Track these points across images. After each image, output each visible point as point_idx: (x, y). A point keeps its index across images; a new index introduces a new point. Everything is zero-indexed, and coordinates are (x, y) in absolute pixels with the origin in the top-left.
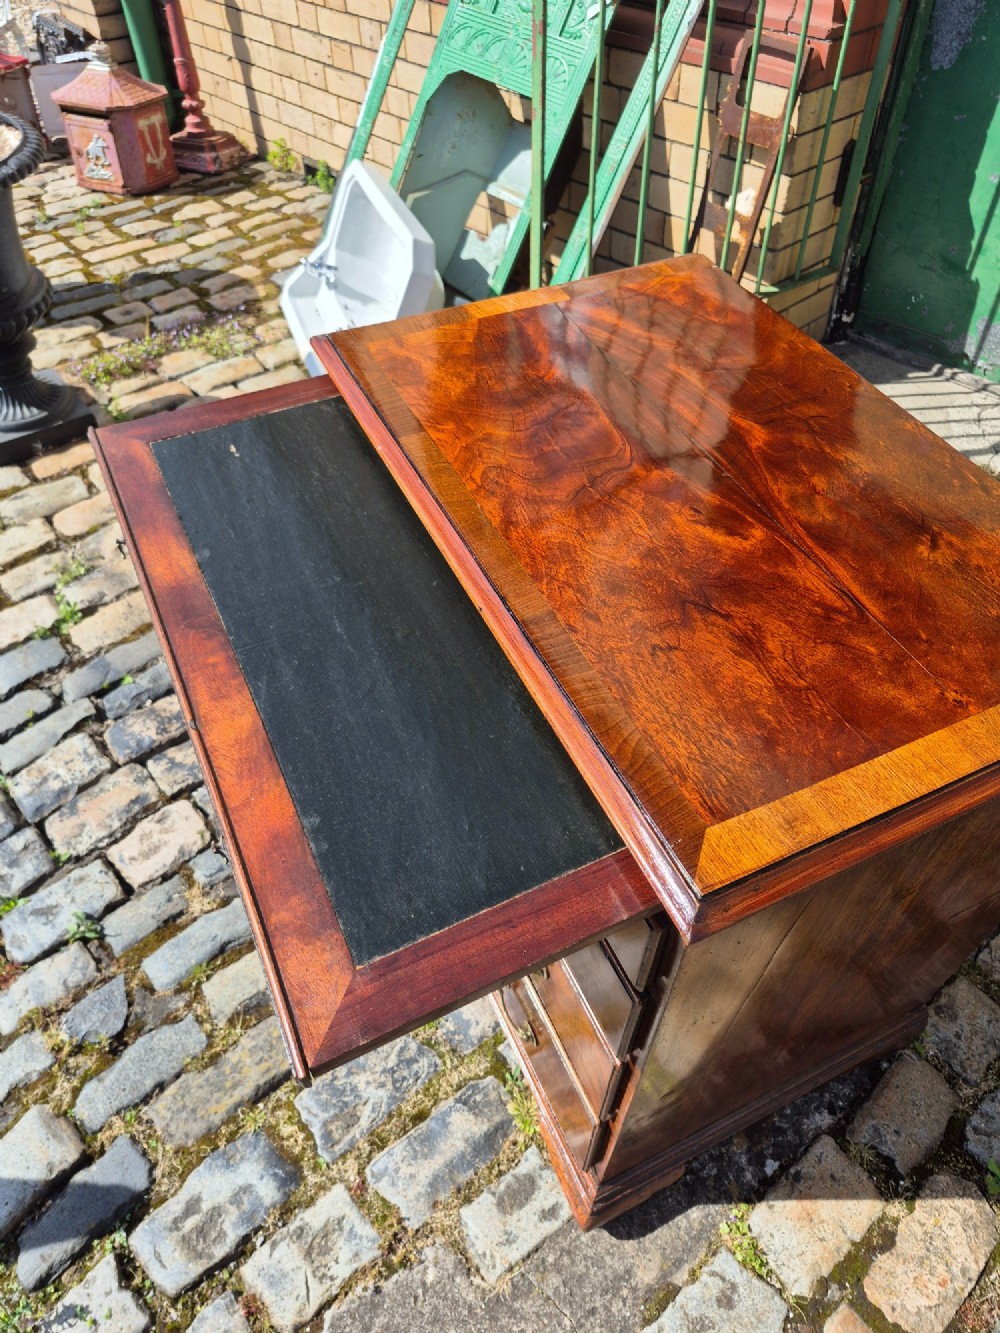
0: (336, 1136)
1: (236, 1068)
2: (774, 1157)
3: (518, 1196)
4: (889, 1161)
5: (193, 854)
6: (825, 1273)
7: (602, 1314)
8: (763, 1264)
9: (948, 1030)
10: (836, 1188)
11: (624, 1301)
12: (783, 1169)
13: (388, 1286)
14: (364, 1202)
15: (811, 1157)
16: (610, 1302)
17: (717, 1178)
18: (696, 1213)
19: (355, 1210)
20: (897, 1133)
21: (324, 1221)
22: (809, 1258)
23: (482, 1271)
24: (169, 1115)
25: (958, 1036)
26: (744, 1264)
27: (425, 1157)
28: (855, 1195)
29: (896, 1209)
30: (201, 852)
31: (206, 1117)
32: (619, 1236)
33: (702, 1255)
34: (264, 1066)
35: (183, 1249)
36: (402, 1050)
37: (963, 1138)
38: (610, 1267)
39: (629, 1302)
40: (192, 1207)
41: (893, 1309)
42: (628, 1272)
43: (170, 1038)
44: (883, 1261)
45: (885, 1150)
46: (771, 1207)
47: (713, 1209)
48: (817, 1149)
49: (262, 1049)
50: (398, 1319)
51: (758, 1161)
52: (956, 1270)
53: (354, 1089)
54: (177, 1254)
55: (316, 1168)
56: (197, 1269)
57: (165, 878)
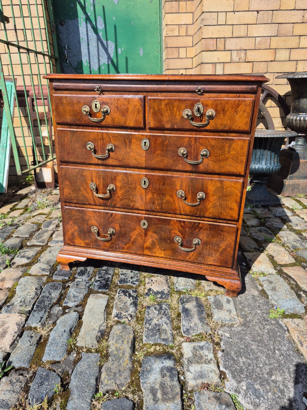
0: (166, 337)
1: (118, 350)
2: (242, 262)
3: (219, 306)
5: (24, 323)
6: (273, 267)
7: (261, 305)
10: (257, 256)
11: (260, 299)
12: (246, 262)
13: (223, 347)
14: (193, 340)
16: (258, 302)
18: (246, 279)
19: (194, 343)
20: (250, 245)
21: (191, 353)
22: (269, 267)
23: (234, 323)
24: (113, 380)
26: (264, 276)
27: (192, 318)
29: (265, 252)
30: (26, 320)
31: (125, 368)
32: (244, 293)
34: (125, 342)
35: (167, 402)
37: (257, 239)
38: (250, 298)
39: (261, 299)
40: (153, 392)
41: (286, 262)
42: (253, 296)
43: (84, 364)
45: (253, 247)
46: (254, 266)
47: (248, 275)
48: (246, 255)
49: (119, 339)
50: (235, 349)
51: (241, 265)
53: (156, 325)
54: (168, 405)
55: (172, 348)
56: (178, 400)
57: (20, 336)
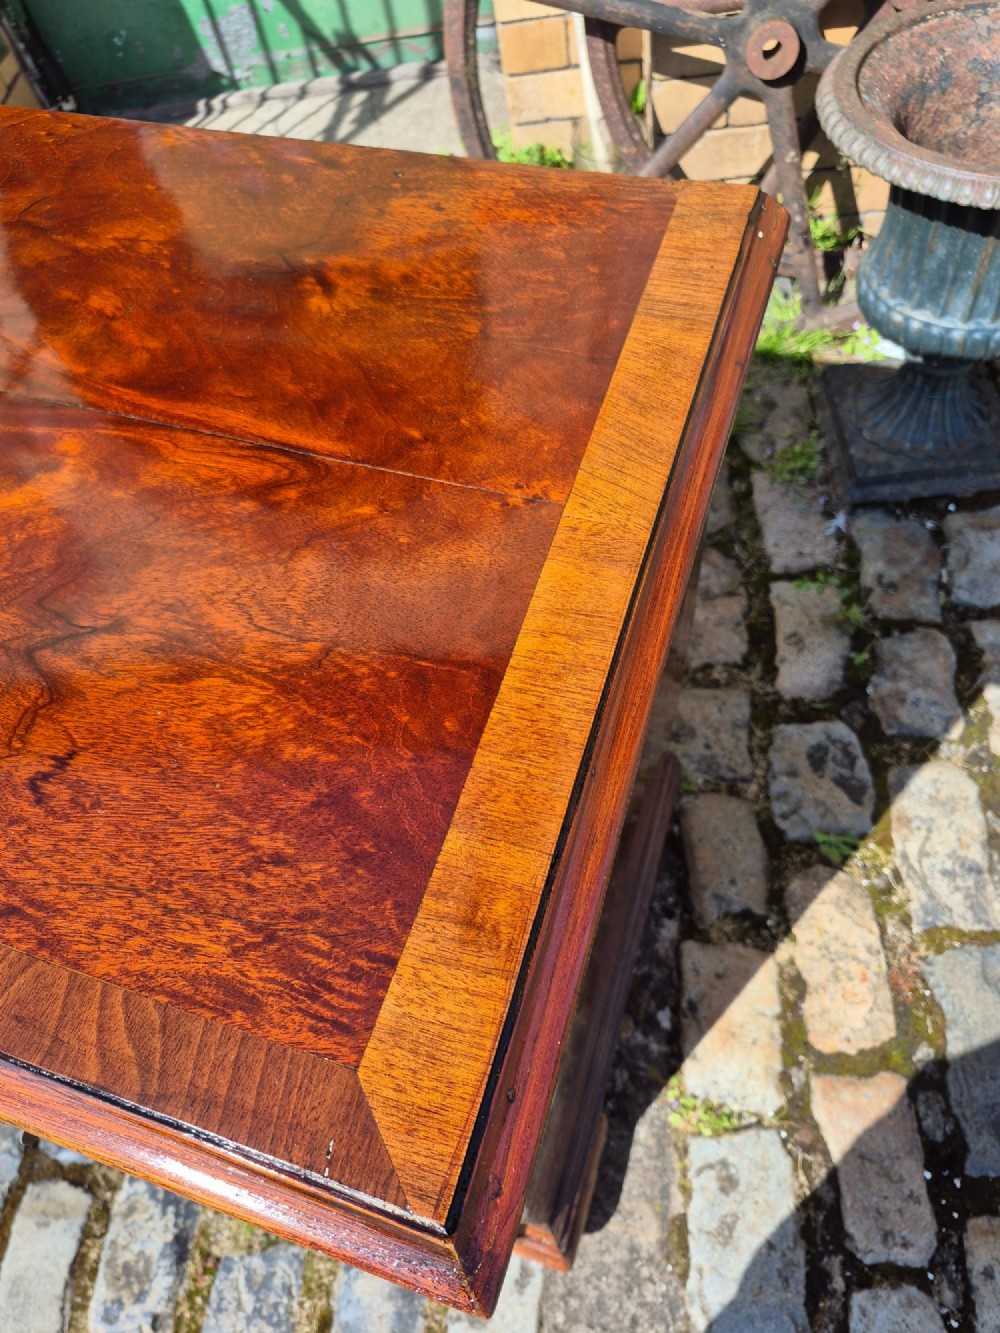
2: (661, 1007)
4: (746, 914)
6: (778, 1067)
7: (643, 1314)
8: (730, 1116)
9: (696, 748)
10: (731, 984)
11: (651, 1280)
12: (676, 1011)
15: (689, 976)
16: (641, 1295)
17: (633, 1078)
18: (642, 1131)
20: (733, 882)
22: (759, 1070)
25: (708, 746)
26: (716, 1134)
28: (747, 975)
29: (784, 951)
33: (677, 1165)
36: (248, 1279)
37: (780, 833)
38: (615, 1263)
39: (656, 1277)
41: (848, 1040)
42: (632, 1249)
44: (809, 1007)
45: (736, 908)
46: (695, 1058)
47: (653, 1110)
48: (687, 964)
51: (650, 1025)
52: (863, 955)
